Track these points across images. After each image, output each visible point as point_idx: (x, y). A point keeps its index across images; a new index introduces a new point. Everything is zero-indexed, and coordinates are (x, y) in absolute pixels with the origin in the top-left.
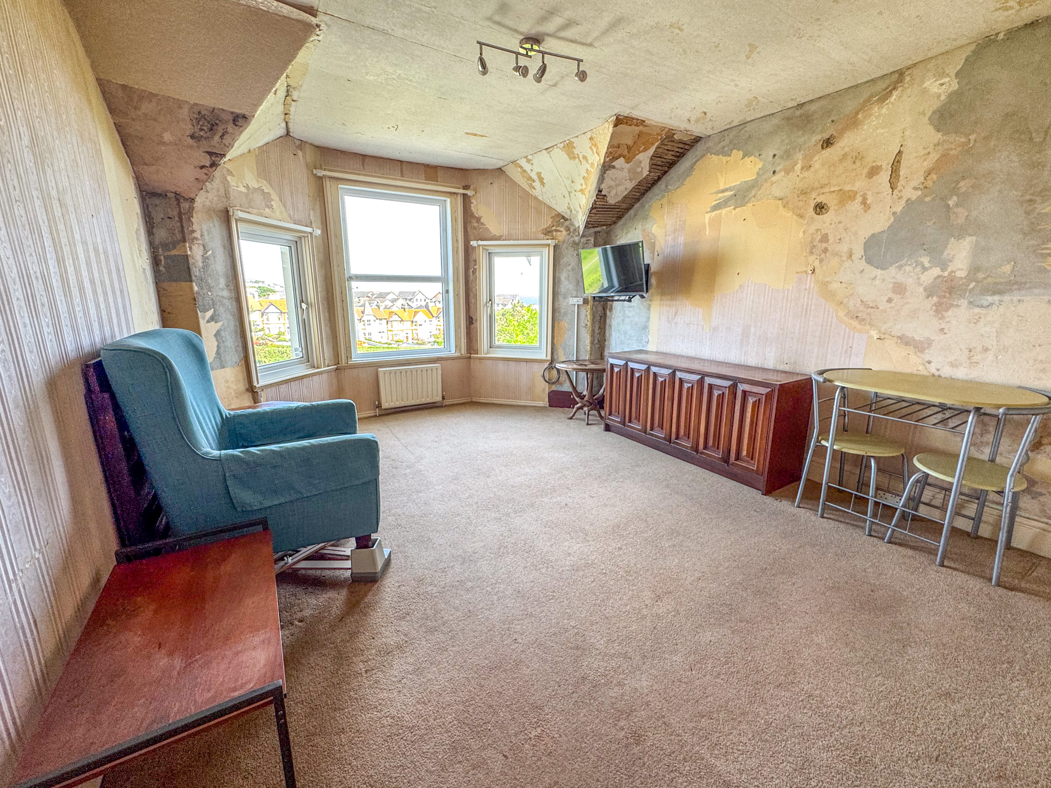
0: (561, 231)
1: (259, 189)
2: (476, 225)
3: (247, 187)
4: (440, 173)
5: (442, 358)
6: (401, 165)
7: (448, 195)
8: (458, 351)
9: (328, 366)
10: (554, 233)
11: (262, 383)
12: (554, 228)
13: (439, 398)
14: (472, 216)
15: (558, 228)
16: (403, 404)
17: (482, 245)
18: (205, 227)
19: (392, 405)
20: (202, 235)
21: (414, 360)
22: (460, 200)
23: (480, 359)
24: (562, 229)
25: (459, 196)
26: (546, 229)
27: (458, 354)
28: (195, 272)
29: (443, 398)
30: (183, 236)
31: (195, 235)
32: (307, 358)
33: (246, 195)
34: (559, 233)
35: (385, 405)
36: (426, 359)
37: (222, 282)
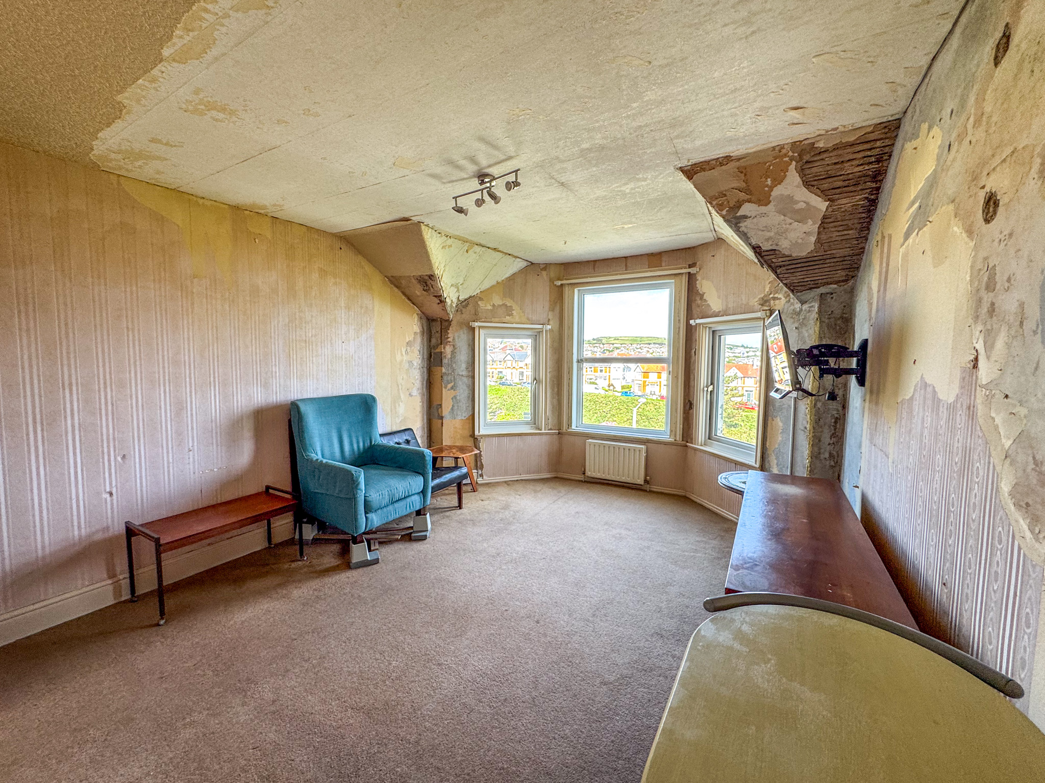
0: (780, 299)
1: (503, 304)
2: (699, 302)
3: (494, 305)
4: (664, 258)
5: (651, 440)
6: (626, 261)
7: (673, 277)
8: (673, 436)
9: (551, 429)
10: (772, 302)
11: (483, 432)
12: (771, 296)
13: (640, 481)
14: (697, 293)
15: (776, 296)
16: (603, 476)
17: (702, 324)
18: (456, 335)
19: (594, 475)
20: (454, 339)
21: (622, 437)
22: (685, 279)
23: (696, 449)
24: (780, 296)
25: (684, 277)
26: (763, 299)
27: (672, 440)
28: (445, 361)
29: (646, 481)
30: (443, 340)
31: (449, 340)
32: (535, 422)
33: (491, 311)
34: (777, 302)
35: (588, 473)
36: (634, 438)
37: (464, 366)
